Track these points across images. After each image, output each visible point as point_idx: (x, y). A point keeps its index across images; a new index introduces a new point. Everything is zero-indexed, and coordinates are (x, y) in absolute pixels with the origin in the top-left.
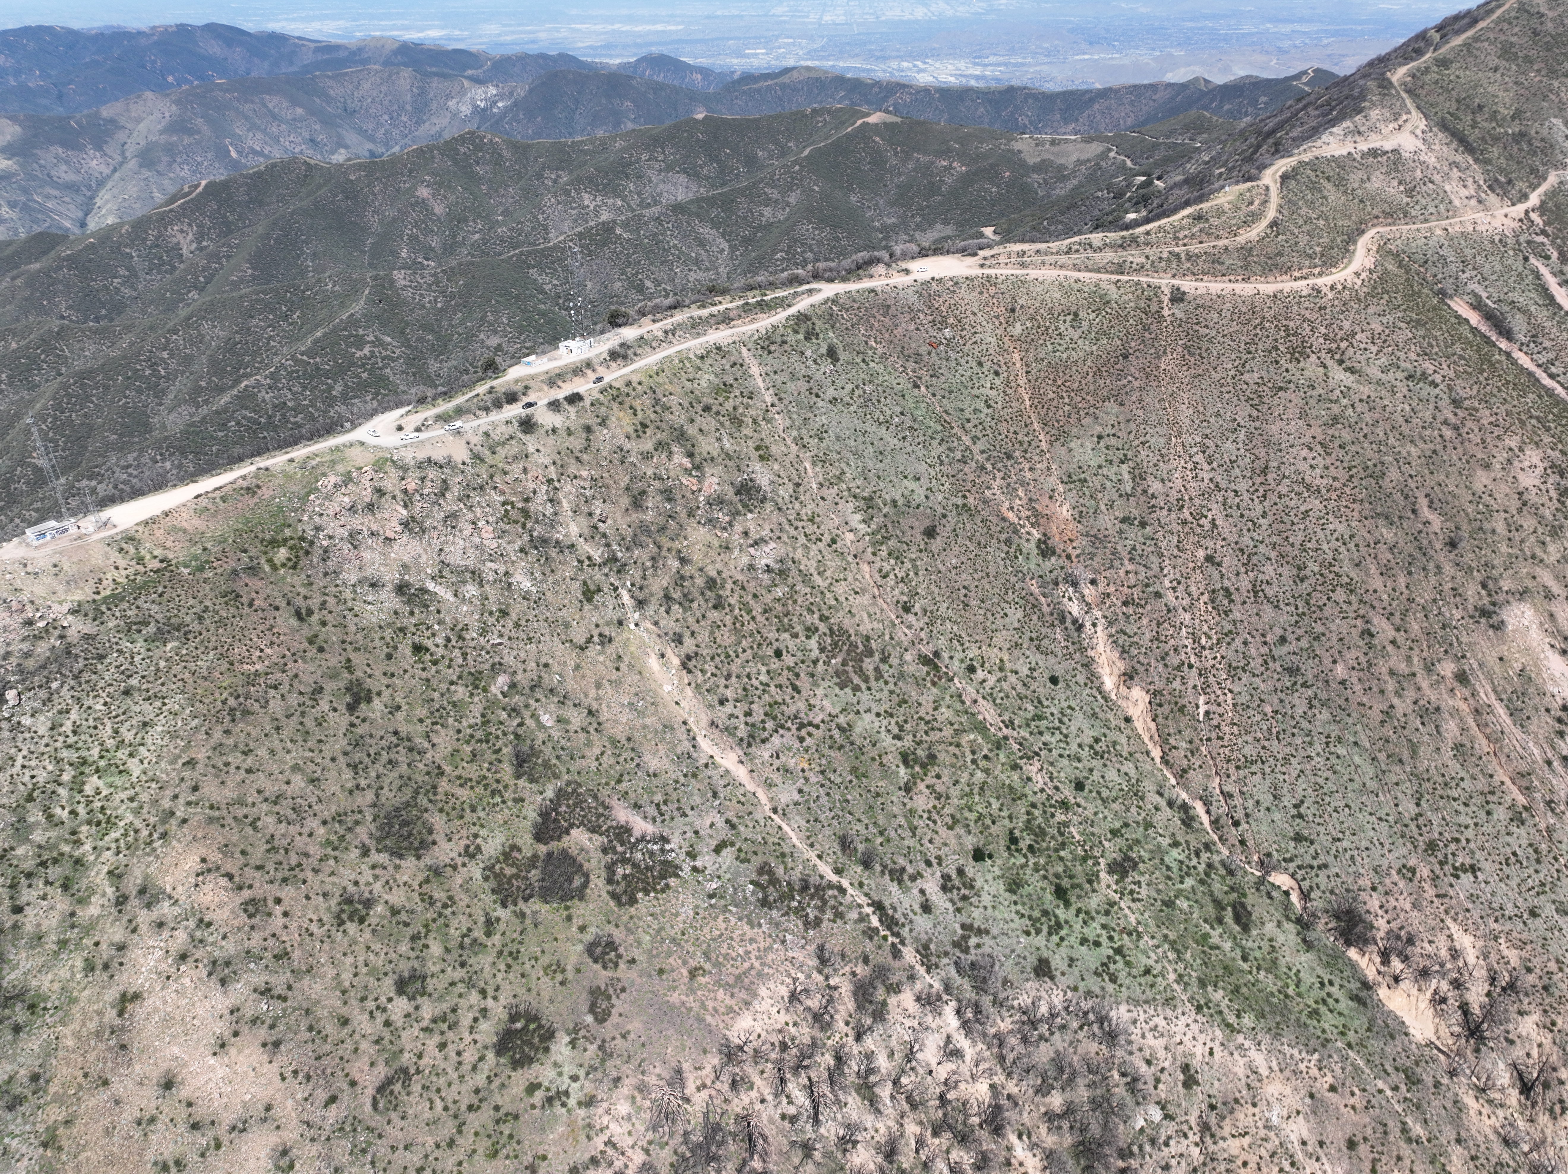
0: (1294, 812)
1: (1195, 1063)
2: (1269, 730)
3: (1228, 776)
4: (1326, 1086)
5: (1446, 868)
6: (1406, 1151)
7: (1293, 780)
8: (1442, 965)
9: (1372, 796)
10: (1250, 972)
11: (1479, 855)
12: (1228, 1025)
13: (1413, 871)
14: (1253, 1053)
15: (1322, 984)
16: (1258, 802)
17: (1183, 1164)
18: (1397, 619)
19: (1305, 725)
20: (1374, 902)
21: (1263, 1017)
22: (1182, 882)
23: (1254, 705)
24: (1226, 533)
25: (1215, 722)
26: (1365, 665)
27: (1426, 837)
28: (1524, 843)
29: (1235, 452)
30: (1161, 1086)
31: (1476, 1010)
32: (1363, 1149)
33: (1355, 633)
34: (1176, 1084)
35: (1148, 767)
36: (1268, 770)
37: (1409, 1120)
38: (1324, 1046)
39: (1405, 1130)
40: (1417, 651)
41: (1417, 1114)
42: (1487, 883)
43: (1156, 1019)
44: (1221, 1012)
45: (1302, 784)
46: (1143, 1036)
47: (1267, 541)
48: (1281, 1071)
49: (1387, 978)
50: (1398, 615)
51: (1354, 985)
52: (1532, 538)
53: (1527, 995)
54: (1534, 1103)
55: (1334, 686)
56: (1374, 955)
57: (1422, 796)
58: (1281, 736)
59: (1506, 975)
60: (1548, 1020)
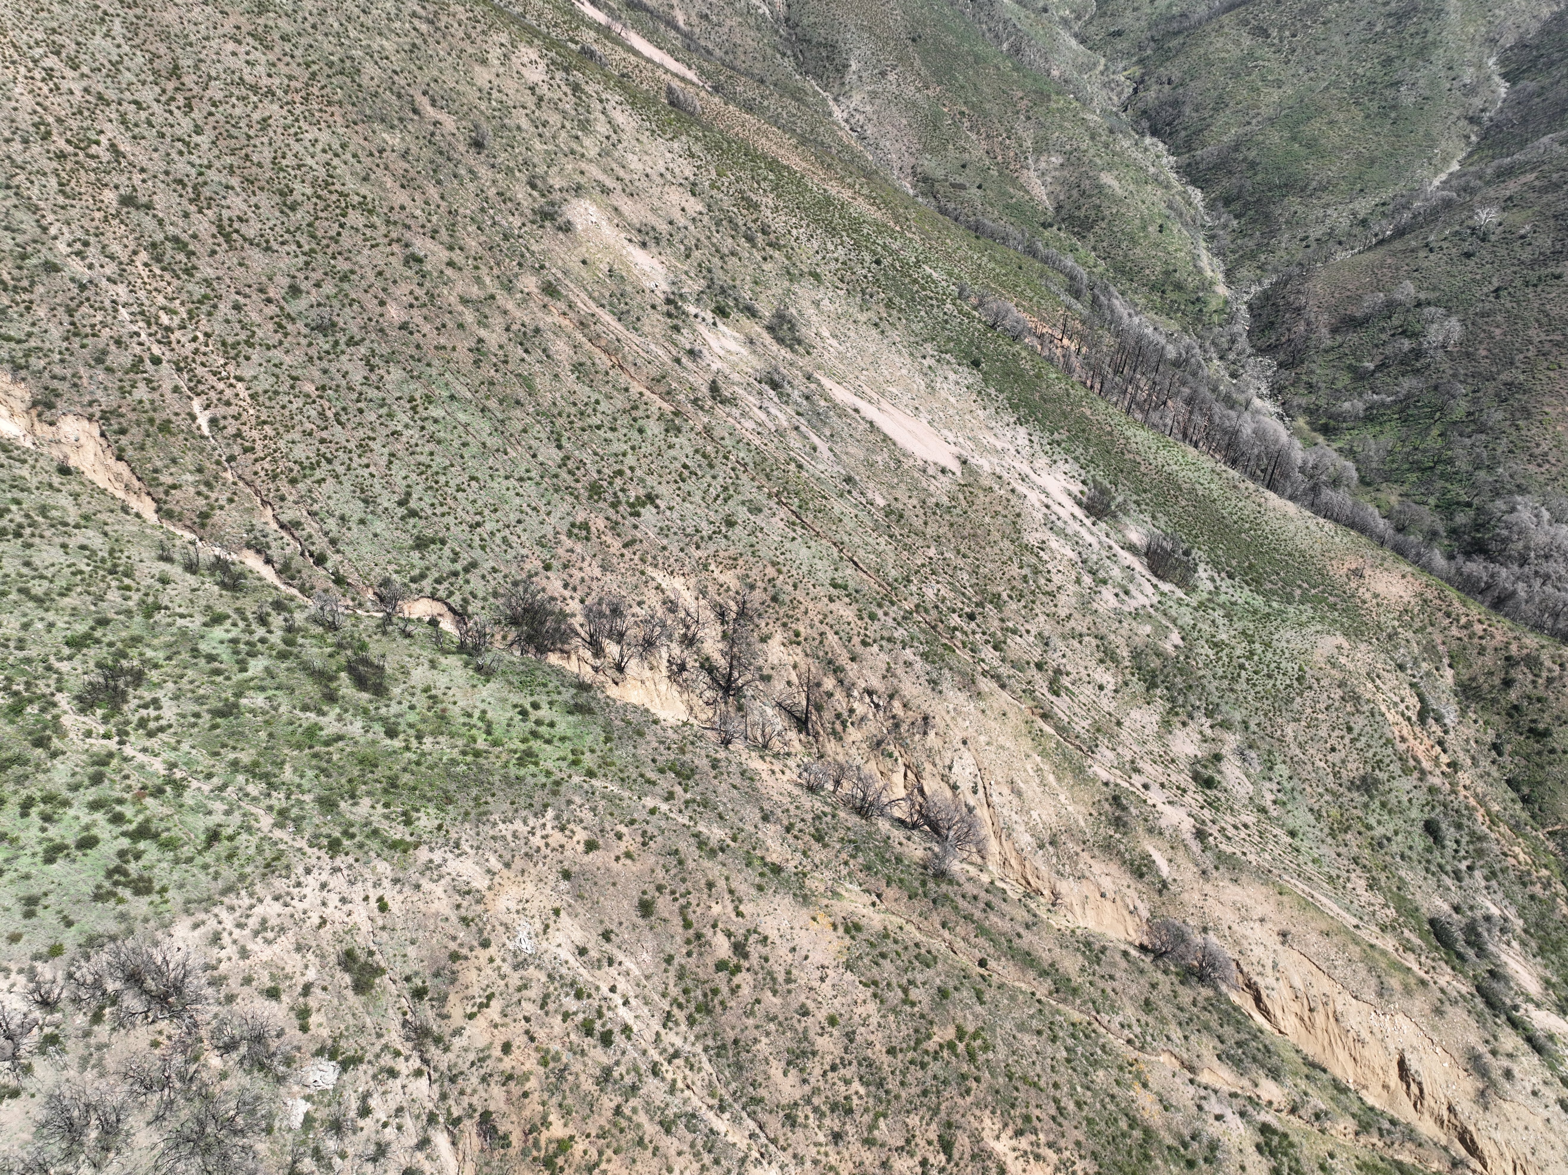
0: (402, 511)
1: (362, 941)
2: (322, 414)
3: (283, 499)
4: (581, 848)
5: (621, 509)
6: (713, 869)
7: (384, 470)
8: (664, 626)
9: (500, 456)
10: (407, 748)
11: (651, 481)
12: (394, 845)
13: (585, 526)
14: (454, 866)
16: (342, 518)
18: (444, 234)
19: (372, 393)
20: (554, 585)
21: (449, 801)
22: (244, 670)
23: (285, 387)
24: (142, 160)
25: (231, 430)
26: (425, 299)
27: (585, 481)
28: (690, 451)
29: (114, 51)
30: (314, 1020)
31: (721, 662)
32: (664, 905)
33: (396, 262)
34: (341, 997)
36: (341, 470)
37: (702, 828)
38: (555, 793)
39: (702, 843)
41: (709, 814)
42: (671, 509)
44: (375, 832)
45: (398, 472)
46: (244, 954)
47: (217, 164)
48: (507, 865)
49: (609, 672)
50: (443, 231)
51: (567, 694)
52: (563, 134)
53: (760, 616)
54: (816, 735)
55: (394, 333)
56: (581, 651)
57: (560, 435)
58: (344, 418)
59: (732, 603)
60: (791, 633)
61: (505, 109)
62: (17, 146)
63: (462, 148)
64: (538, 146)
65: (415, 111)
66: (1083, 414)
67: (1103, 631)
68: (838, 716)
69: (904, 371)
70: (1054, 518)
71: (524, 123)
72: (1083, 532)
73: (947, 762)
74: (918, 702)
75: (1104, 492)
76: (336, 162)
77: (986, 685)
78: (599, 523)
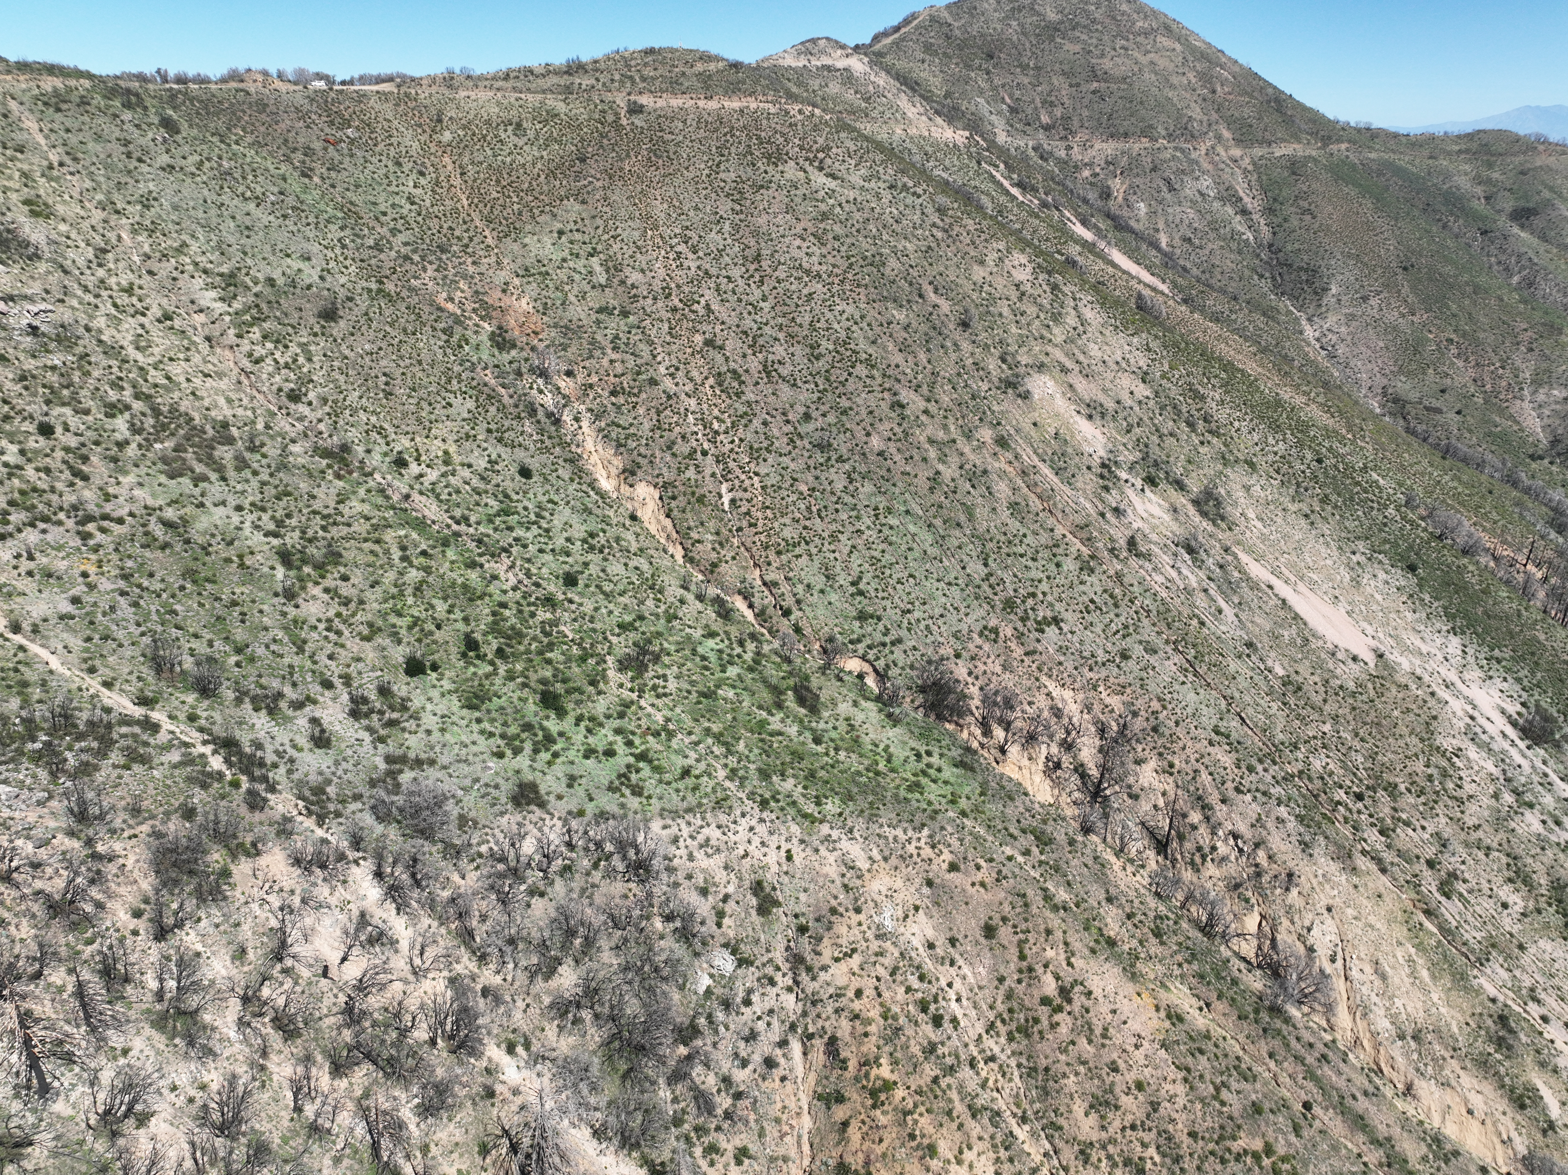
0: (853, 590)
1: (770, 877)
2: (809, 508)
3: (769, 564)
4: (945, 866)
5: (1029, 624)
6: (1054, 921)
7: (845, 557)
8: (1048, 727)
9: (936, 563)
10: (827, 754)
11: (1058, 606)
12: (805, 816)
13: (995, 631)
14: (845, 844)
15: (918, 756)
16: (808, 586)
17: (775, 1023)
18: (925, 389)
19: (847, 499)
20: (961, 671)
21: (851, 798)
22: (723, 671)
23: (786, 485)
24: (724, 316)
25: (744, 509)
26: (901, 435)
27: (1002, 595)
28: (1099, 590)
29: (722, 242)
30: (726, 921)
31: (1094, 772)
32: (1005, 933)
33: (885, 406)
34: (747, 913)
35: (666, 562)
36: (814, 551)
37: (1050, 885)
38: (932, 818)
39: (1047, 897)
40: (951, 420)
41: (1057, 878)
42: (1072, 633)
43: (706, 831)
44: (794, 803)
45: (856, 560)
46: (691, 858)
47: (772, 323)
48: (885, 859)
49: (993, 751)
50: (925, 387)
51: (956, 753)
52: (1037, 322)
53: (1138, 741)
54: (1174, 861)
55: (872, 457)
56: (972, 728)
57: (988, 555)
58: (823, 514)
59: (1113, 724)
60: (1165, 763)
61: (992, 300)
62: (649, 301)
63: (952, 326)
64: (1014, 329)
65: (921, 296)
68: (1199, 849)
69: (1329, 562)
70: (1478, 730)
71: (1006, 311)
72: (1513, 752)
73: (1307, 923)
74: (1284, 858)
76: (855, 328)
77: (1364, 863)
78: (1007, 631)
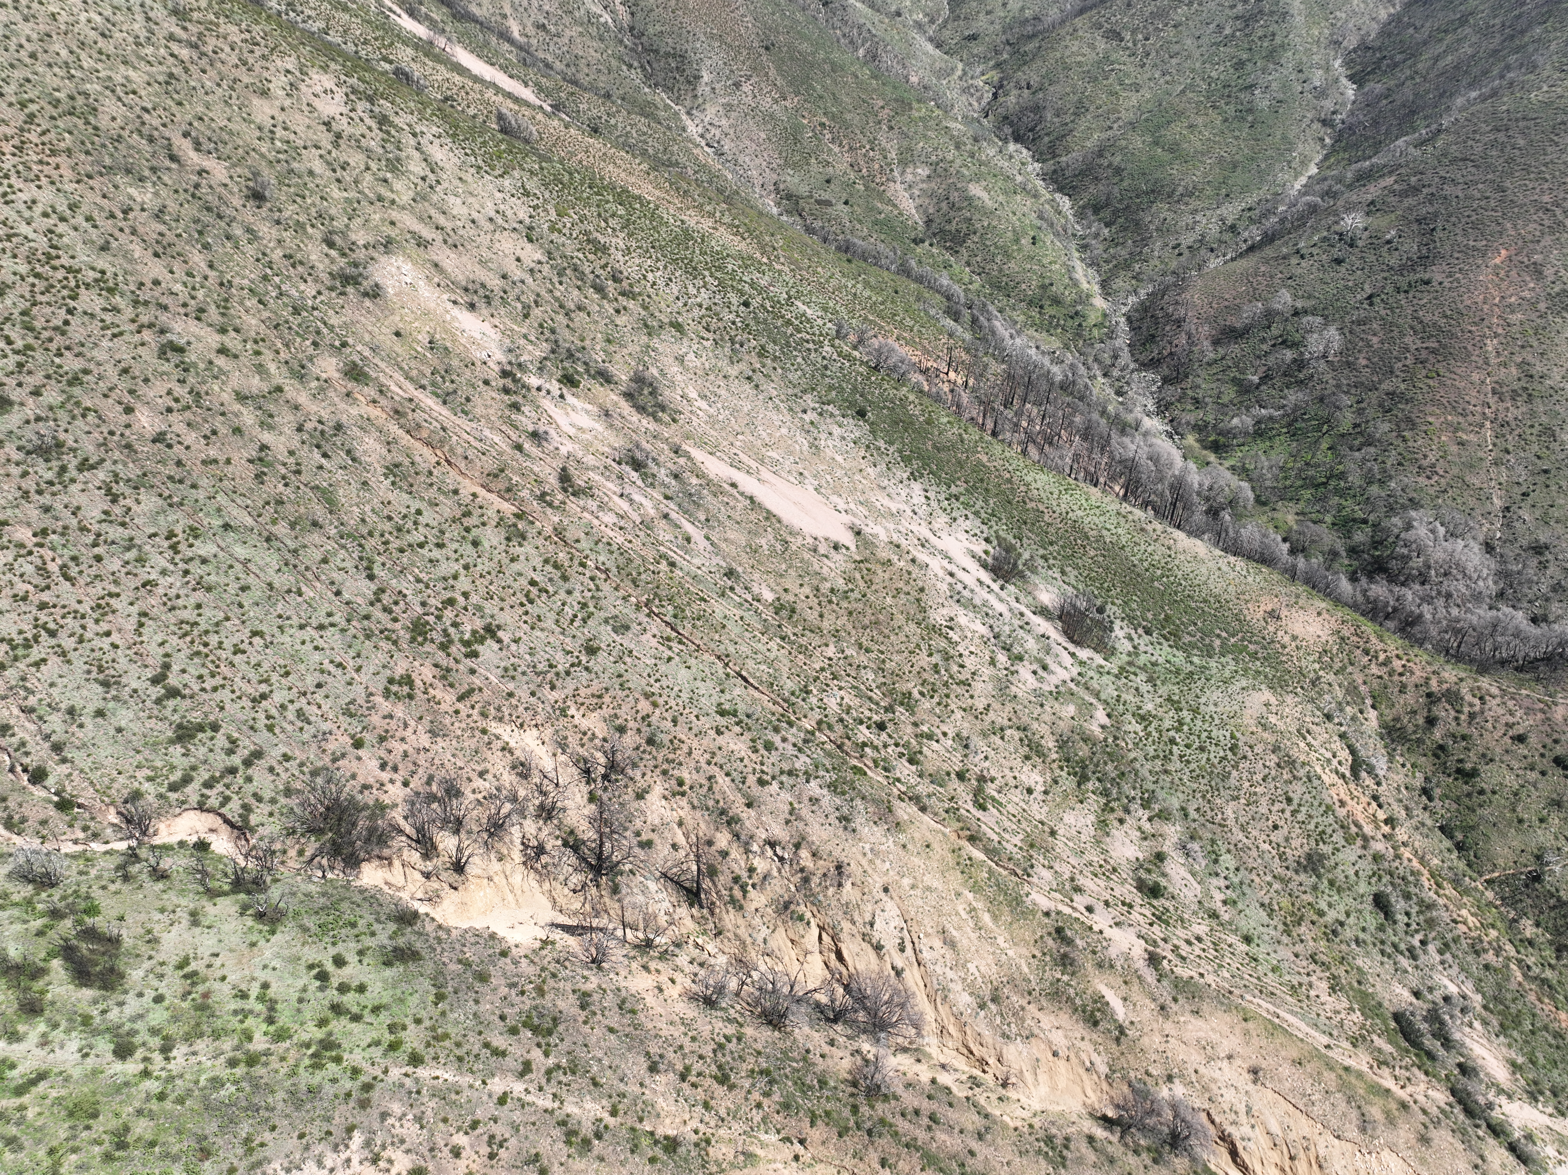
0: (158, 691)
2: (42, 569)
5: (453, 650)
7: (131, 637)
8: (514, 799)
9: (293, 598)
10: (147, 1073)
11: (490, 607)
13: (407, 680)
16: (71, 711)
18: (213, 313)
19: (115, 532)
20: (368, 767)
26: (189, 399)
27: (405, 620)
28: (538, 562)
31: (589, 834)
33: (148, 354)
36: (69, 643)
38: (364, 1104)
39: (571, 1133)
40: (268, 355)
41: (578, 1083)
42: (516, 641)
45: (152, 635)
49: (444, 875)
50: (212, 309)
51: (384, 935)
52: (368, 177)
53: (635, 765)
54: (711, 907)
55: (144, 449)
56: (406, 853)
57: (371, 562)
58: (73, 571)
59: (599, 755)
60: (673, 782)
61: (293, 151)
63: (237, 202)
64: (336, 193)
65: (173, 158)
66: (979, 461)
67: (1026, 720)
68: (736, 879)
70: (959, 587)
71: (318, 167)
72: (992, 600)
73: (868, 917)
74: (829, 847)
75: (1009, 549)
76: (62, 228)
77: (905, 811)
78: (425, 673)
